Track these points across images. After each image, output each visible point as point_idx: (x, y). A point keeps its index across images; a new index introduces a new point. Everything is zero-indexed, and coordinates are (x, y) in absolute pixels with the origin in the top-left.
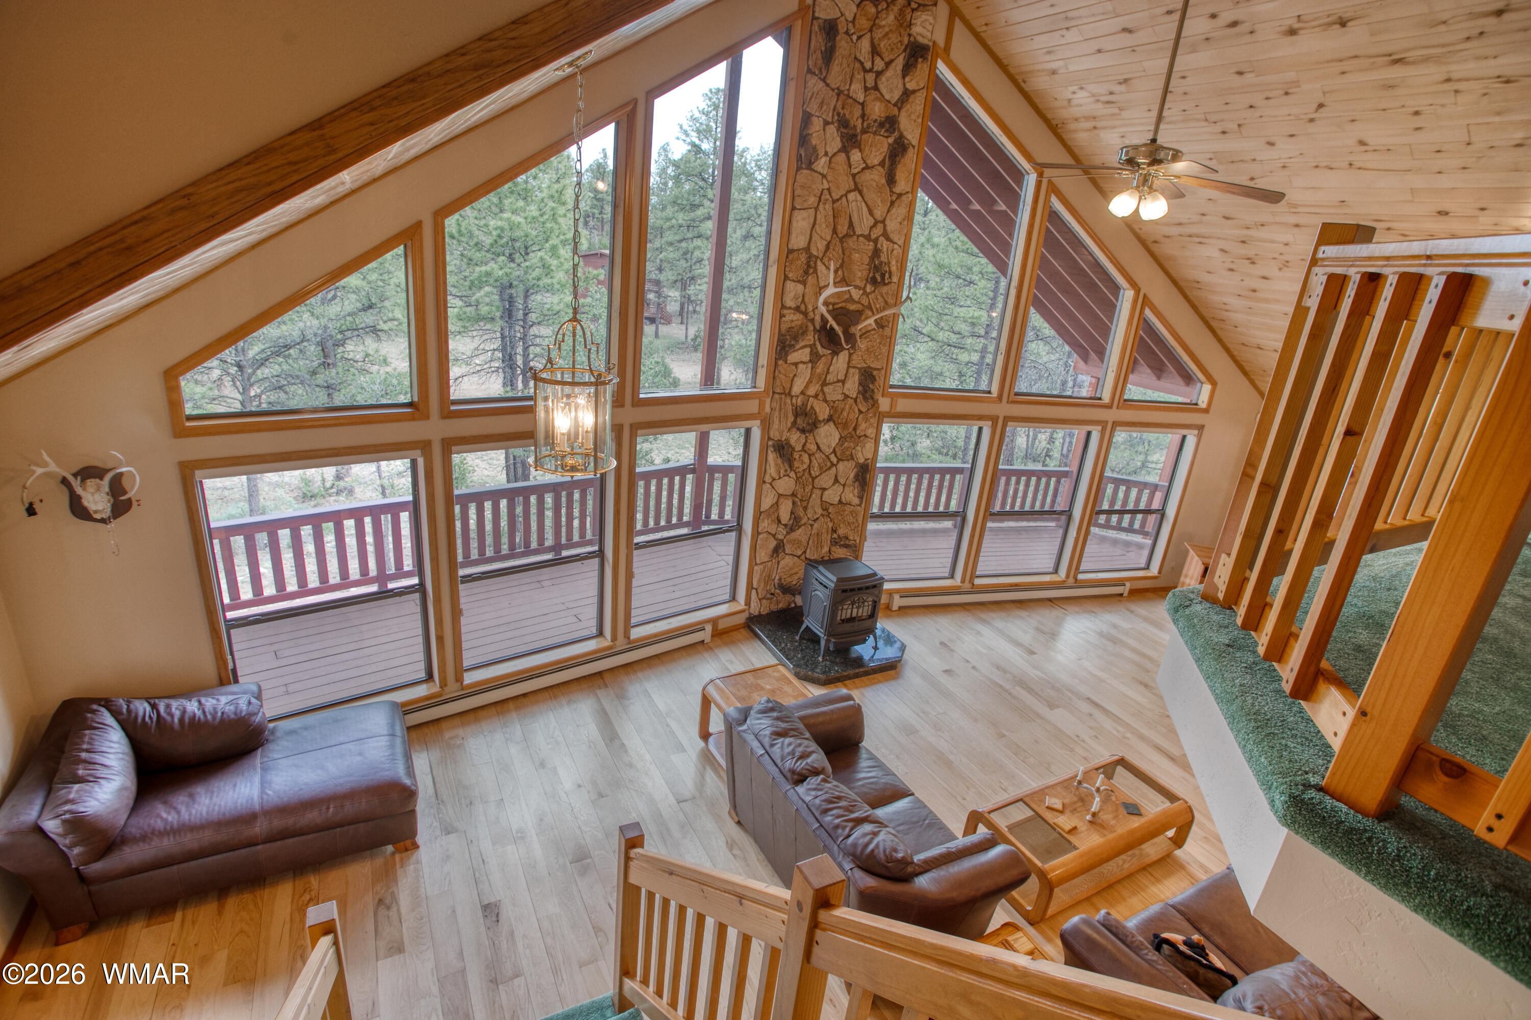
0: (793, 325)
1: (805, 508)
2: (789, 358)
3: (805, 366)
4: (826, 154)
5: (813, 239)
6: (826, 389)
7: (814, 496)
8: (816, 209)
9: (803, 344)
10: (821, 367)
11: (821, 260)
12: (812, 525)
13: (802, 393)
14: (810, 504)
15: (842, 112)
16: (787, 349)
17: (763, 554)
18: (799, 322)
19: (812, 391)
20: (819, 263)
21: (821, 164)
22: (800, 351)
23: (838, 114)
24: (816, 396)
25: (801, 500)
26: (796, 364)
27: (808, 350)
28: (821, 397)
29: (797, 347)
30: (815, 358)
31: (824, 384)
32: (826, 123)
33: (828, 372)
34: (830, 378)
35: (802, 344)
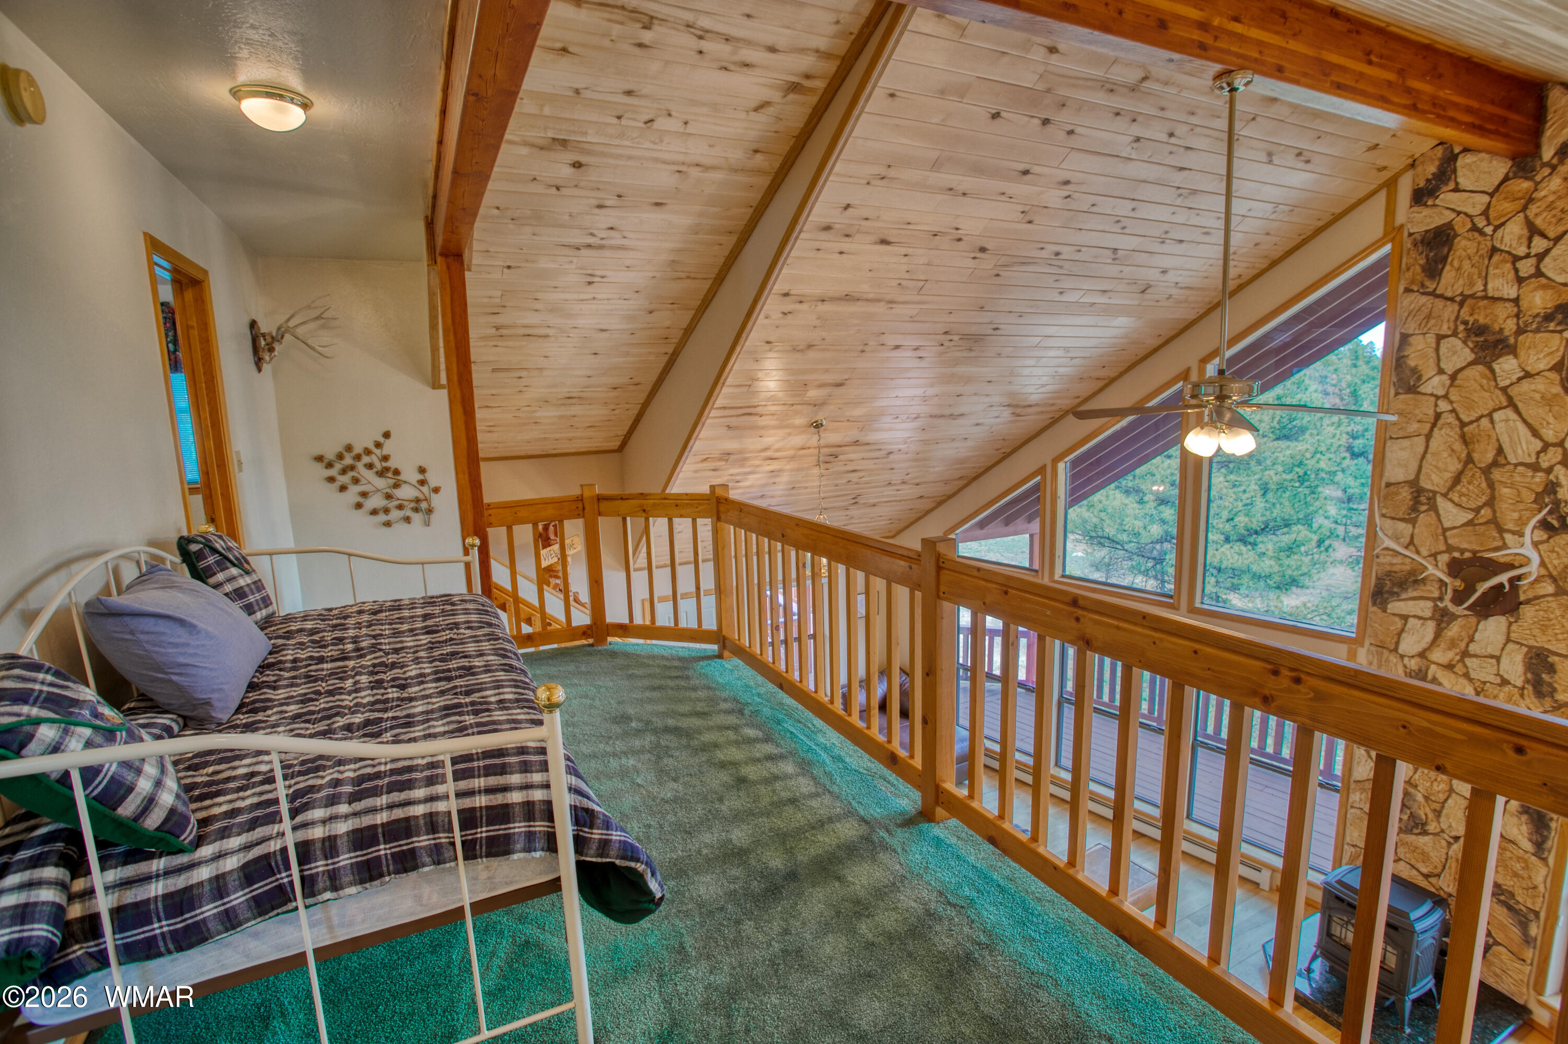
0: (1395, 569)
1: (1438, 813)
2: (1389, 606)
3: (1419, 623)
4: (1441, 371)
5: (1424, 470)
6: (1468, 661)
7: (1450, 801)
8: (1428, 437)
9: (1415, 594)
10: (1454, 630)
11: (1445, 495)
12: (1449, 844)
13: (1422, 655)
14: (1445, 812)
15: (1471, 320)
16: (1386, 596)
17: (1356, 834)
18: (1408, 568)
19: (1438, 655)
20: (1440, 500)
21: (1435, 384)
22: (1411, 603)
23: (1465, 323)
24: (1450, 667)
25: (1426, 798)
26: (1405, 618)
27: (1430, 604)
28: (1459, 669)
29: (1404, 596)
30: (1442, 618)
31: (1465, 654)
32: (1440, 338)
33: (1472, 640)
34: (1472, 648)
35: (1412, 593)
